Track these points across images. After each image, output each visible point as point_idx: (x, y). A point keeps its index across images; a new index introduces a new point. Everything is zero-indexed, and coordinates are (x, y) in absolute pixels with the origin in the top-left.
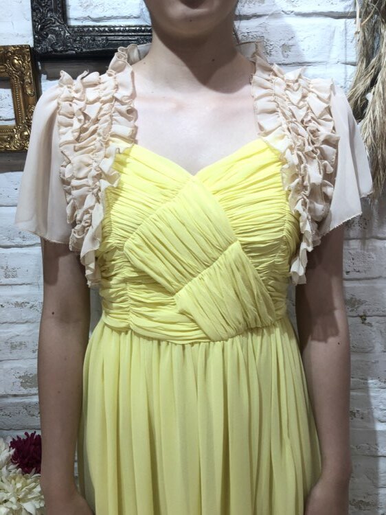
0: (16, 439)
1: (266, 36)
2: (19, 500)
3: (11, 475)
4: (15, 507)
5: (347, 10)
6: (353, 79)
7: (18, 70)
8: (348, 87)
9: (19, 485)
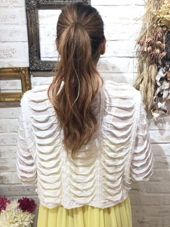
0: (20, 200)
1: (107, 64)
2: (22, 221)
3: (19, 212)
4: (21, 223)
5: (134, 56)
6: (136, 78)
7: (23, 75)
8: (134, 80)
9: (22, 216)
